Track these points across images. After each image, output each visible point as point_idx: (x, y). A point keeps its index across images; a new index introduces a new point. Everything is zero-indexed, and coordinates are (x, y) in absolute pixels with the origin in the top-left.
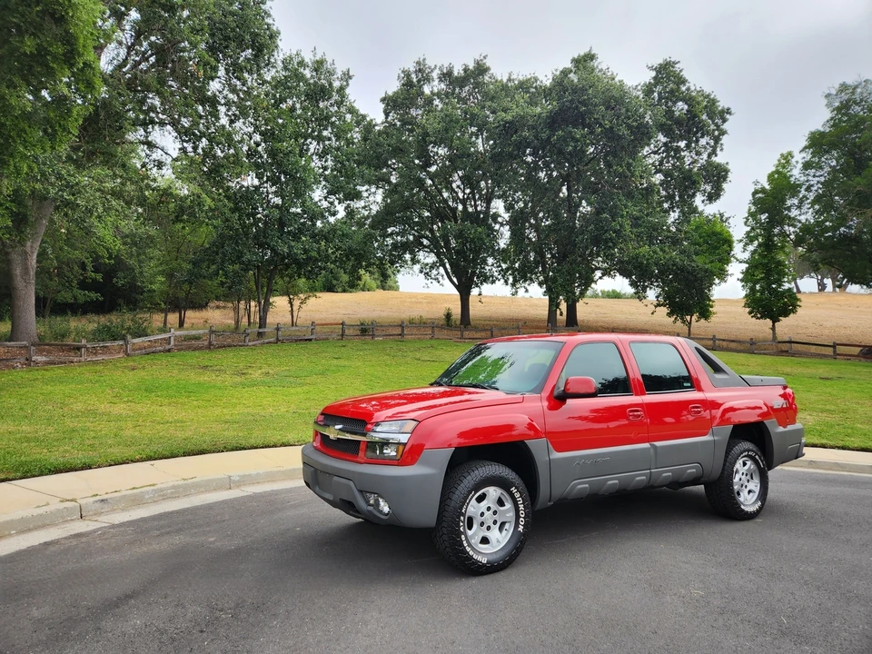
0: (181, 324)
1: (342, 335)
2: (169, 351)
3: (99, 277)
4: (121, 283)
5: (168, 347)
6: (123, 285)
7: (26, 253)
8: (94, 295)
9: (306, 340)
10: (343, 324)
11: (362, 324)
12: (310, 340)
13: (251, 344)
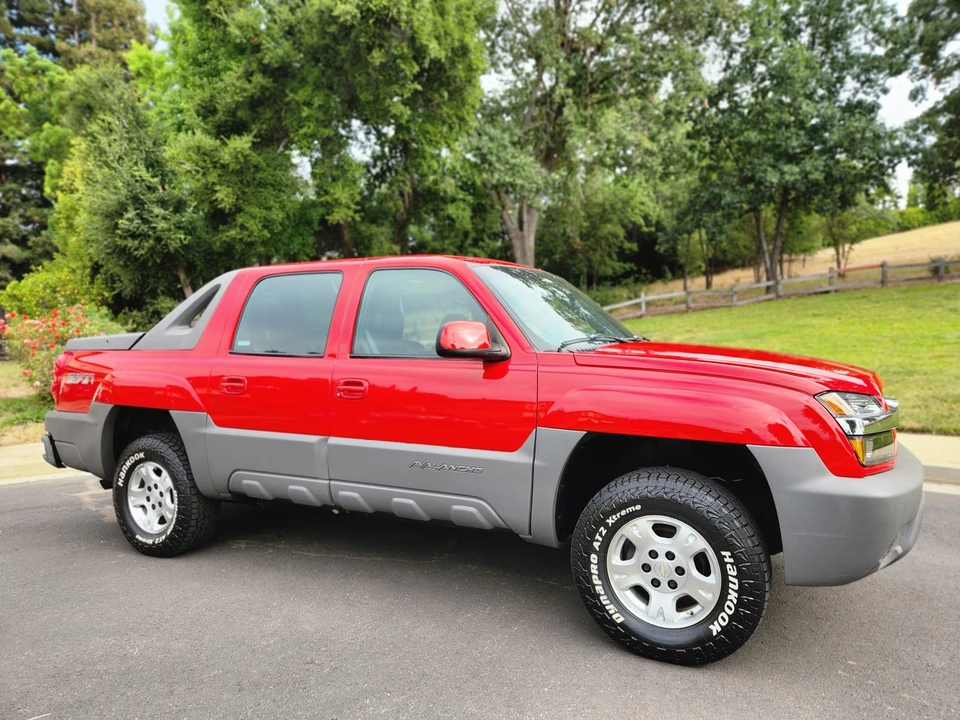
0: (709, 285)
1: (883, 282)
2: (641, 317)
3: (634, 247)
4: (662, 250)
5: (639, 313)
6: (666, 251)
7: (523, 237)
8: (628, 266)
9: (822, 293)
10: (883, 265)
11: (933, 261)
12: (827, 292)
13: (740, 303)
